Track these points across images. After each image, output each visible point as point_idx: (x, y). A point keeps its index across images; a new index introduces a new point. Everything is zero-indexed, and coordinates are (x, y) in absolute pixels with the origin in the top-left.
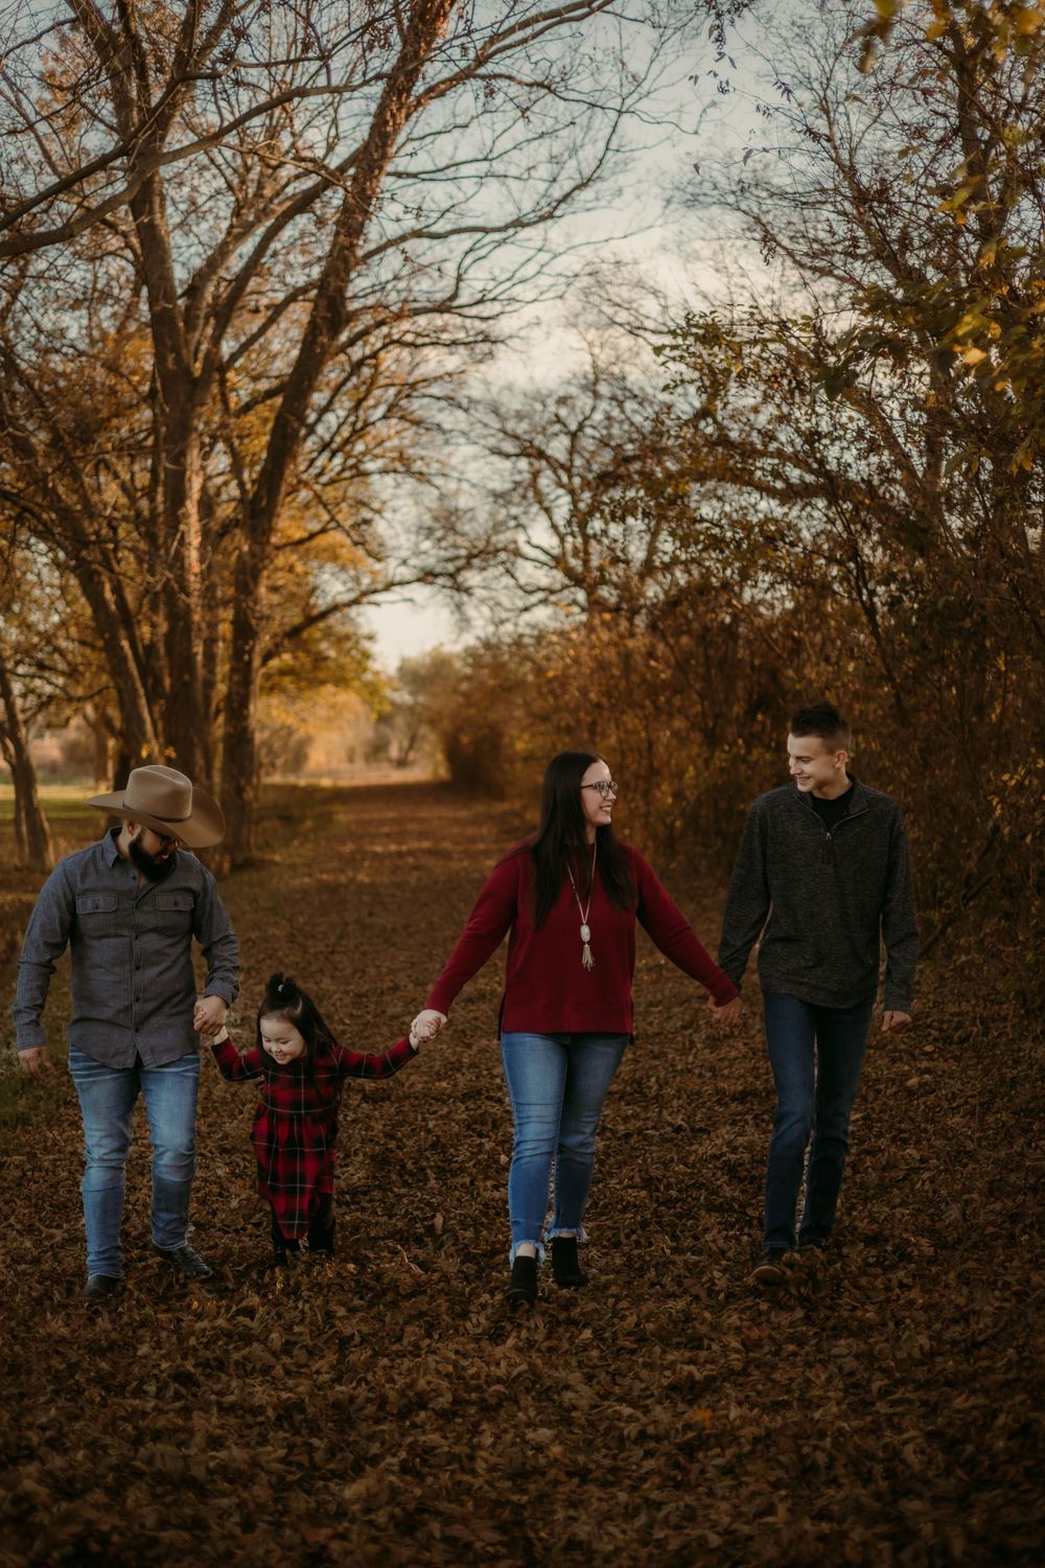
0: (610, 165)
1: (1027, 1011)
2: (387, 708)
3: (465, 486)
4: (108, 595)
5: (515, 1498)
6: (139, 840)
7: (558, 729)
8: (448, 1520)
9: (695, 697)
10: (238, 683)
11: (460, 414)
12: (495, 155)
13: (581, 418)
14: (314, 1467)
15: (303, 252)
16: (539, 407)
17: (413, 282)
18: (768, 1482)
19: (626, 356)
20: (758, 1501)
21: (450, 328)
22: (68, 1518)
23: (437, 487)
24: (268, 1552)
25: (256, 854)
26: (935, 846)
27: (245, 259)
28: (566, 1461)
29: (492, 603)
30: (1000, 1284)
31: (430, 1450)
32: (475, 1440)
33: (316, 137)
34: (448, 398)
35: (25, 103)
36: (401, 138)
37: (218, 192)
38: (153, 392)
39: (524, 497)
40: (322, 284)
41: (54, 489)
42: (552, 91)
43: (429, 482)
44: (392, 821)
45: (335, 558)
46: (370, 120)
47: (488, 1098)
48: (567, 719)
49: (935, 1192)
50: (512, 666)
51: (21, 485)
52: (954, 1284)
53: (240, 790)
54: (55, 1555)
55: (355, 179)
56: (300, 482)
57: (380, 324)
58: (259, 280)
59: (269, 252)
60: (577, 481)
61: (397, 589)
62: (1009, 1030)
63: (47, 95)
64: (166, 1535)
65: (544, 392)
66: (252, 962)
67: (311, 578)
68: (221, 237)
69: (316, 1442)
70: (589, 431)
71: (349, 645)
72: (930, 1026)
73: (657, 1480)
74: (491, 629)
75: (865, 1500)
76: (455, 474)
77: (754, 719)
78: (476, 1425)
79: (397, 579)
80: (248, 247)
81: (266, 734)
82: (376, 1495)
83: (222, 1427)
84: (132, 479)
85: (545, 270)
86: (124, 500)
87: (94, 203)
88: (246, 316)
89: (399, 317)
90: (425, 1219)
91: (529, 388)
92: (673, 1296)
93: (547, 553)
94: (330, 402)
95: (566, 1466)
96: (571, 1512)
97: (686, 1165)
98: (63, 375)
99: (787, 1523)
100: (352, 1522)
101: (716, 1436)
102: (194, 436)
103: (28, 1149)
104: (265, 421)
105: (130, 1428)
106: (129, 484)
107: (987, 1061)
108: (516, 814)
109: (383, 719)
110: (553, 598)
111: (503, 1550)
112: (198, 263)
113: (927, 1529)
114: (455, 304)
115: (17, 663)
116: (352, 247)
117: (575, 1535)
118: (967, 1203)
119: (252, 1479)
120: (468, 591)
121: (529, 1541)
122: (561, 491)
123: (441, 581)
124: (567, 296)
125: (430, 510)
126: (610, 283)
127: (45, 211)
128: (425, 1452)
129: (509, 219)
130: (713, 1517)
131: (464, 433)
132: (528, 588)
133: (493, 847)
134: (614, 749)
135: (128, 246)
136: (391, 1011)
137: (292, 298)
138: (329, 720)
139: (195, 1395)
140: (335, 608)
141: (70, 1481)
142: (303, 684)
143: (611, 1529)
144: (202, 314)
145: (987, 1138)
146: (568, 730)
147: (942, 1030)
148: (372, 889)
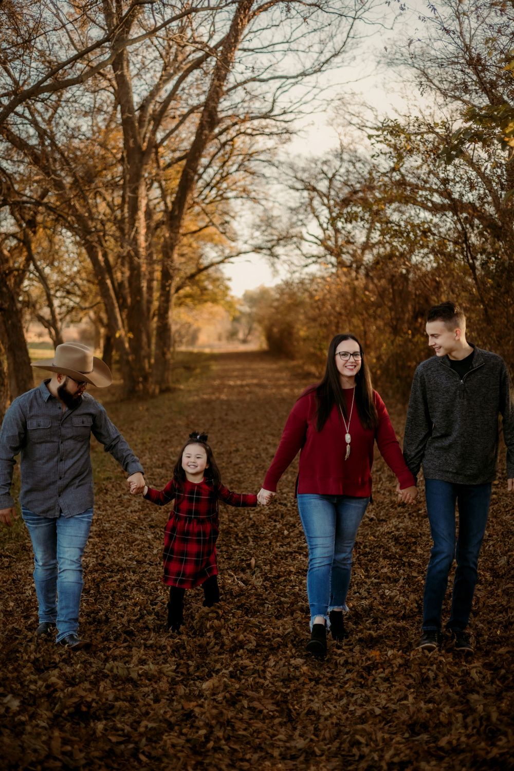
0: (350, 45)
2: (237, 314)
3: (277, 205)
4: (100, 258)
5: (284, 690)
6: (64, 385)
7: (321, 325)
8: (252, 700)
9: (387, 310)
10: (163, 302)
11: (274, 169)
12: (292, 40)
13: (334, 171)
14: (189, 674)
15: (198, 88)
16: (313, 165)
17: (251, 103)
18: (405, 685)
19: (357, 140)
20: (400, 694)
21: (270, 126)
22: (72, 695)
23: (263, 205)
24: (165, 712)
25: (172, 385)
27: (168, 92)
28: (309, 674)
29: (289, 262)
31: (244, 667)
32: (266, 663)
33: (204, 31)
34: (268, 161)
35: (61, 15)
36: (246, 31)
37: (156, 58)
38: (122, 159)
39: (306, 210)
40: (206, 104)
41: (74, 205)
42: (321, 8)
43: (259, 203)
44: (239, 370)
45: (212, 240)
46: (230, 23)
47: (280, 503)
48: (324, 320)
49: (495, 551)
50: (299, 294)
51: (58, 203)
53: (164, 354)
54: (66, 711)
55: (222, 52)
56: (194, 202)
57: (235, 124)
58: (175, 102)
59: (180, 88)
60: (332, 202)
61: (242, 255)
63: (72, 10)
64: (118, 704)
65: (316, 158)
66: (168, 437)
67: (200, 250)
68: (157, 81)
69: (190, 662)
70: (338, 177)
71: (218, 283)
73: (352, 683)
74: (289, 275)
75: (451, 694)
76: (271, 199)
77: (416, 320)
78: (267, 657)
79: (243, 250)
80: (169, 86)
81: (178, 327)
82: (218, 687)
83: (146, 655)
84: (113, 201)
85: (317, 97)
86: (108, 211)
87: (94, 64)
88: (169, 120)
89: (243, 121)
90: (247, 560)
91: (308, 156)
92: (366, 598)
93: (317, 238)
94: (210, 163)
95: (309, 676)
96: (311, 697)
97: (374, 536)
98: (79, 149)
99: (413, 704)
100: (205, 699)
101: (381, 664)
102: (143, 179)
104: (178, 172)
105: (102, 655)
106: (111, 204)
108: (301, 367)
109: (236, 320)
110: (319, 260)
111: (277, 714)
112: (145, 94)
113: (480, 708)
114: (272, 114)
115: (57, 291)
116: (220, 86)
117: (311, 708)
119: (159, 679)
120: (277, 257)
121: (290, 710)
122: (324, 207)
123: (264, 251)
124: (328, 110)
125: (259, 216)
126: (349, 104)
127: (70, 68)
128: (242, 668)
129: (299, 72)
130: (378, 700)
131: (276, 179)
132: (308, 255)
133: (288, 383)
135: (112, 85)
136: (234, 461)
137: (191, 111)
138: (209, 320)
139: (133, 640)
140: (212, 265)
141: (74, 678)
142: (196, 302)
143: (329, 705)
144: (147, 119)
146: (326, 325)
147: (503, 474)
148: (228, 402)
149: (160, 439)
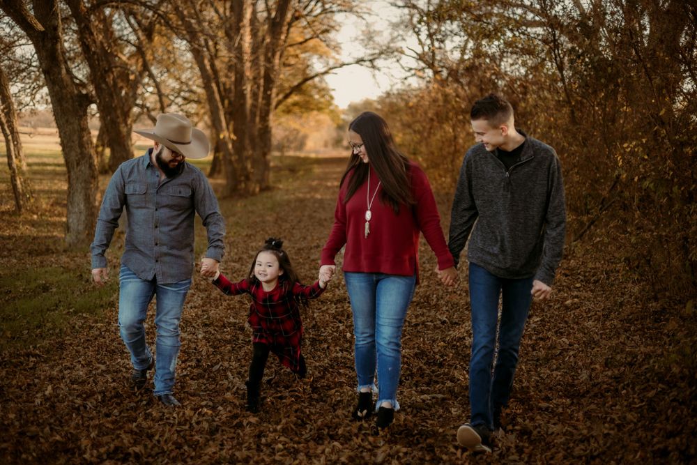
1: (630, 268)
2: (341, 122)
4: (207, 62)
6: (160, 153)
7: (415, 131)
10: (264, 105)
23: (365, 20)
25: (271, 184)
26: (587, 184)
30: (608, 419)
39: (406, 27)
43: (361, 17)
45: (317, 52)
48: (418, 127)
49: (575, 363)
50: (397, 104)
52: (581, 418)
61: (344, 67)
62: (620, 277)
66: (254, 232)
67: (307, 61)
71: (323, 93)
72: (579, 274)
79: (346, 62)
93: (416, 53)
97: (444, 342)
103: (107, 320)
107: (608, 293)
109: (340, 127)
110: (418, 73)
118: (593, 370)
120: (378, 69)
123: (366, 63)
132: (407, 69)
134: (438, 140)
136: (312, 257)
138: (315, 127)
140: (317, 75)
142: (303, 110)
145: (606, 334)
146: (419, 132)
147: (585, 276)
148: (321, 201)
149: (245, 234)
